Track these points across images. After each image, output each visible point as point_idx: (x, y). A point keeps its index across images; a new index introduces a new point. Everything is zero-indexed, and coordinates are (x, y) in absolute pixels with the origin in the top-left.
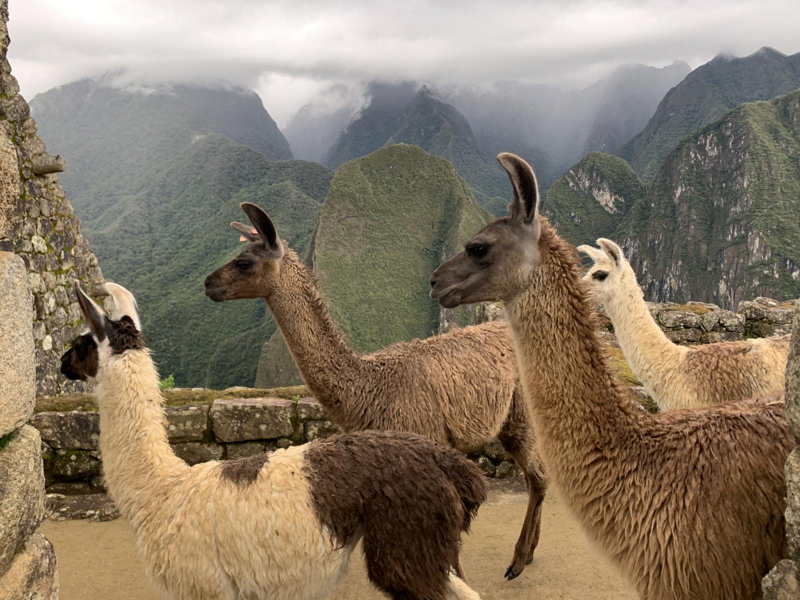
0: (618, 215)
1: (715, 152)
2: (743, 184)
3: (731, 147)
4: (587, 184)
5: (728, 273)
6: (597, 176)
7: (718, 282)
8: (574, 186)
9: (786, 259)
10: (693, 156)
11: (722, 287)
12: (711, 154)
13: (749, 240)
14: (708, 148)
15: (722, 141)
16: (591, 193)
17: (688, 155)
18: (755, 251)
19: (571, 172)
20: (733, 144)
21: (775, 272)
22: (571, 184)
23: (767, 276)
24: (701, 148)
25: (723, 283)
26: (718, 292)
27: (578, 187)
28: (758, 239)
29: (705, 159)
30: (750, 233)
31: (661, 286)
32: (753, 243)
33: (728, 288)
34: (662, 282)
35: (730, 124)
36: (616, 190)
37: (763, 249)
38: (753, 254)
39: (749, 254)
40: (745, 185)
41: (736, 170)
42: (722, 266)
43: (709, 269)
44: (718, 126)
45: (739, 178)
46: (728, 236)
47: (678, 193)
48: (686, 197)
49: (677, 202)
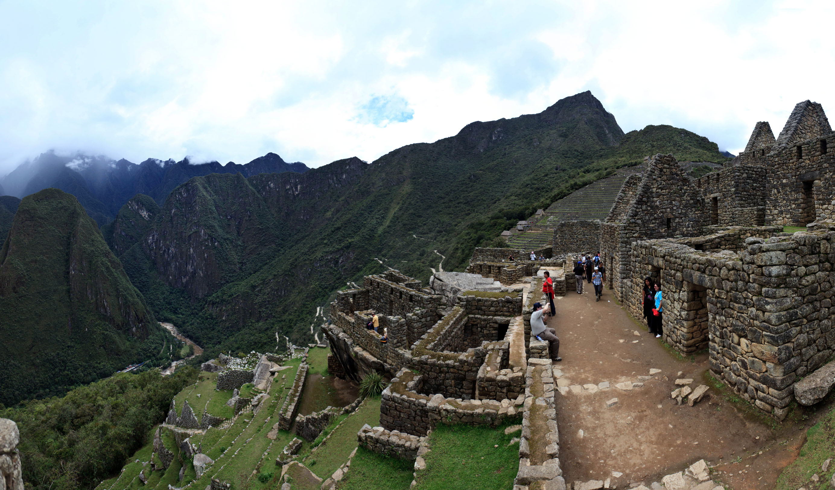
0: (149, 221)
1: (185, 195)
2: (196, 208)
3: (191, 194)
4: (136, 207)
5: (193, 245)
6: (139, 202)
7: (190, 248)
9: (213, 238)
10: (178, 197)
11: (191, 250)
12: (184, 196)
15: (188, 191)
16: (138, 211)
17: (176, 196)
19: (130, 202)
20: (192, 192)
21: (209, 243)
22: (130, 207)
23: (207, 245)
24: (180, 194)
26: (190, 252)
27: (133, 208)
28: (203, 230)
29: (182, 198)
30: (200, 228)
31: (168, 251)
32: (201, 232)
33: (194, 251)
34: (169, 249)
35: (190, 185)
36: (149, 210)
37: (205, 234)
39: (200, 236)
41: (194, 202)
42: (191, 242)
43: (186, 243)
44: (186, 185)
45: (195, 206)
46: (192, 229)
47: (173, 211)
48: (176, 213)
49: (173, 215)
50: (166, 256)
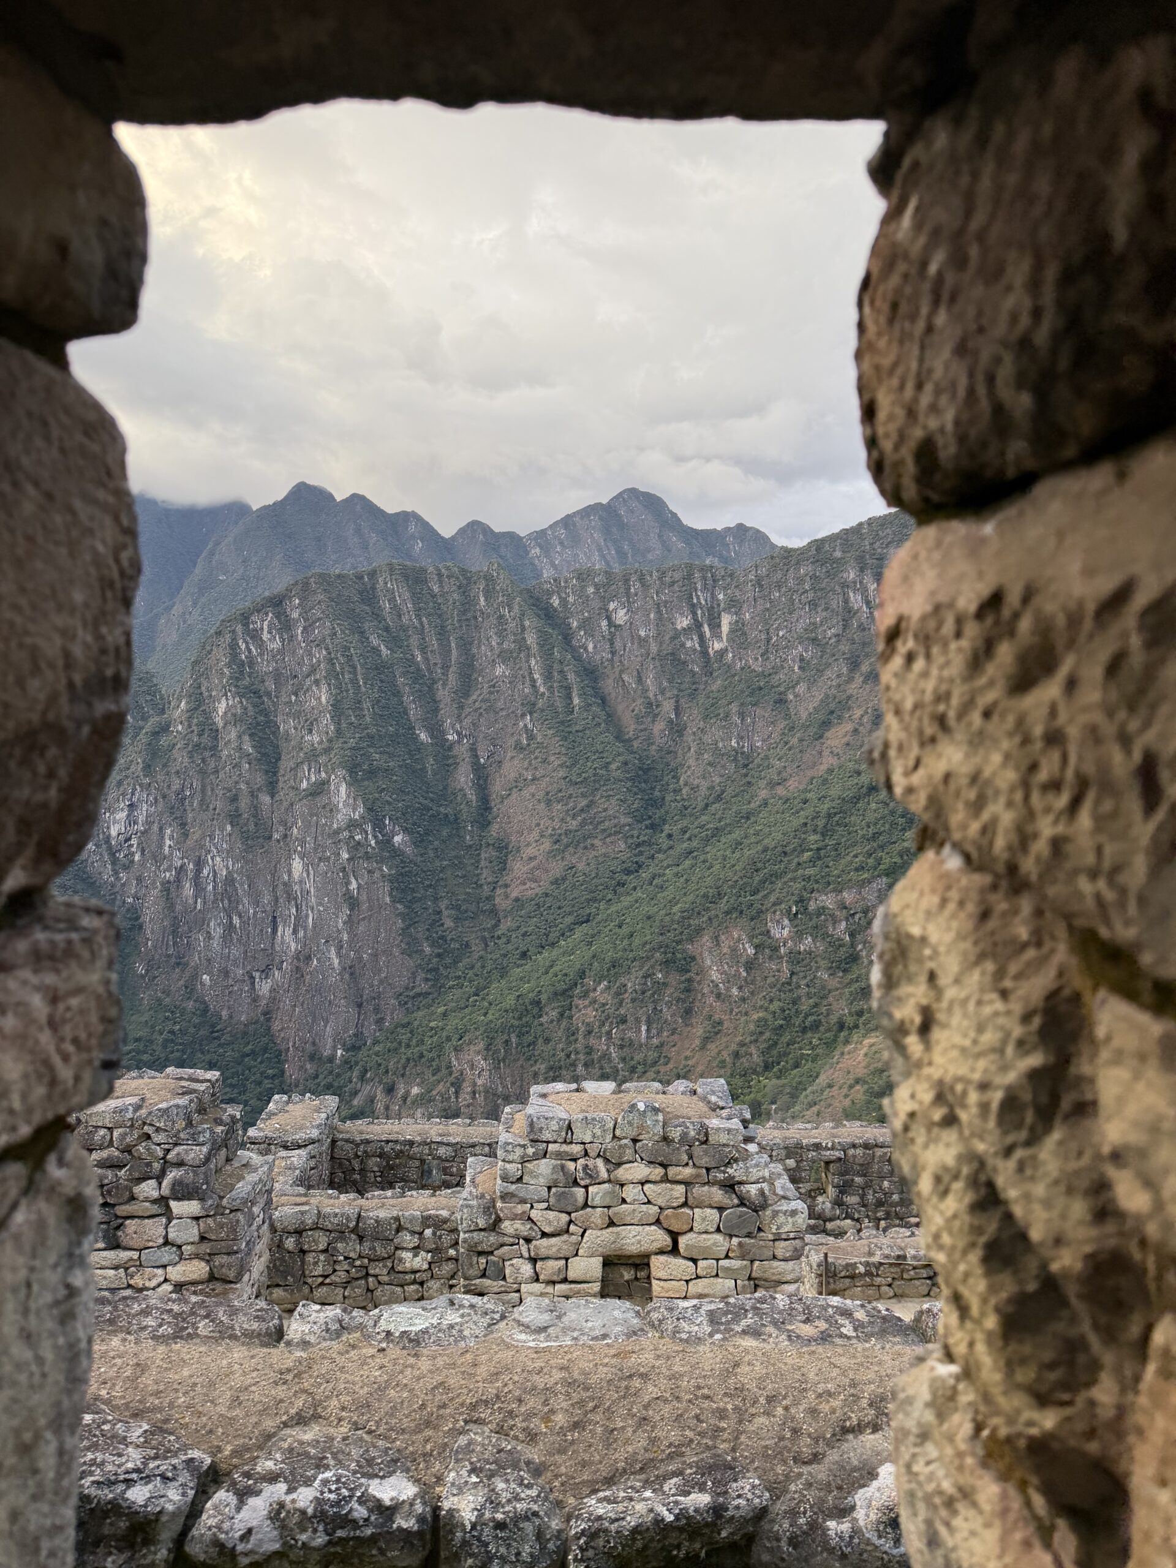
1: (276, 645)
2: (319, 698)
3: (300, 638)
5: (303, 843)
7: (290, 858)
9: (384, 816)
10: (243, 647)
11: (297, 865)
12: (271, 646)
13: (332, 788)
14: (265, 636)
15: (285, 626)
17: (233, 646)
18: (341, 805)
20: (302, 632)
21: (370, 836)
23: (359, 843)
24: (256, 636)
25: (297, 860)
26: (290, 873)
28: (344, 785)
29: (261, 655)
30: (333, 777)
31: (199, 871)
32: (337, 793)
33: (306, 867)
34: (199, 864)
35: (297, 601)
37: (351, 801)
38: (338, 811)
39: (333, 810)
40: (323, 699)
41: (308, 675)
42: (295, 831)
43: (276, 836)
44: (277, 603)
45: (314, 688)
46: (301, 781)
47: (222, 707)
48: (234, 715)
49: (221, 724)
50: (188, 890)
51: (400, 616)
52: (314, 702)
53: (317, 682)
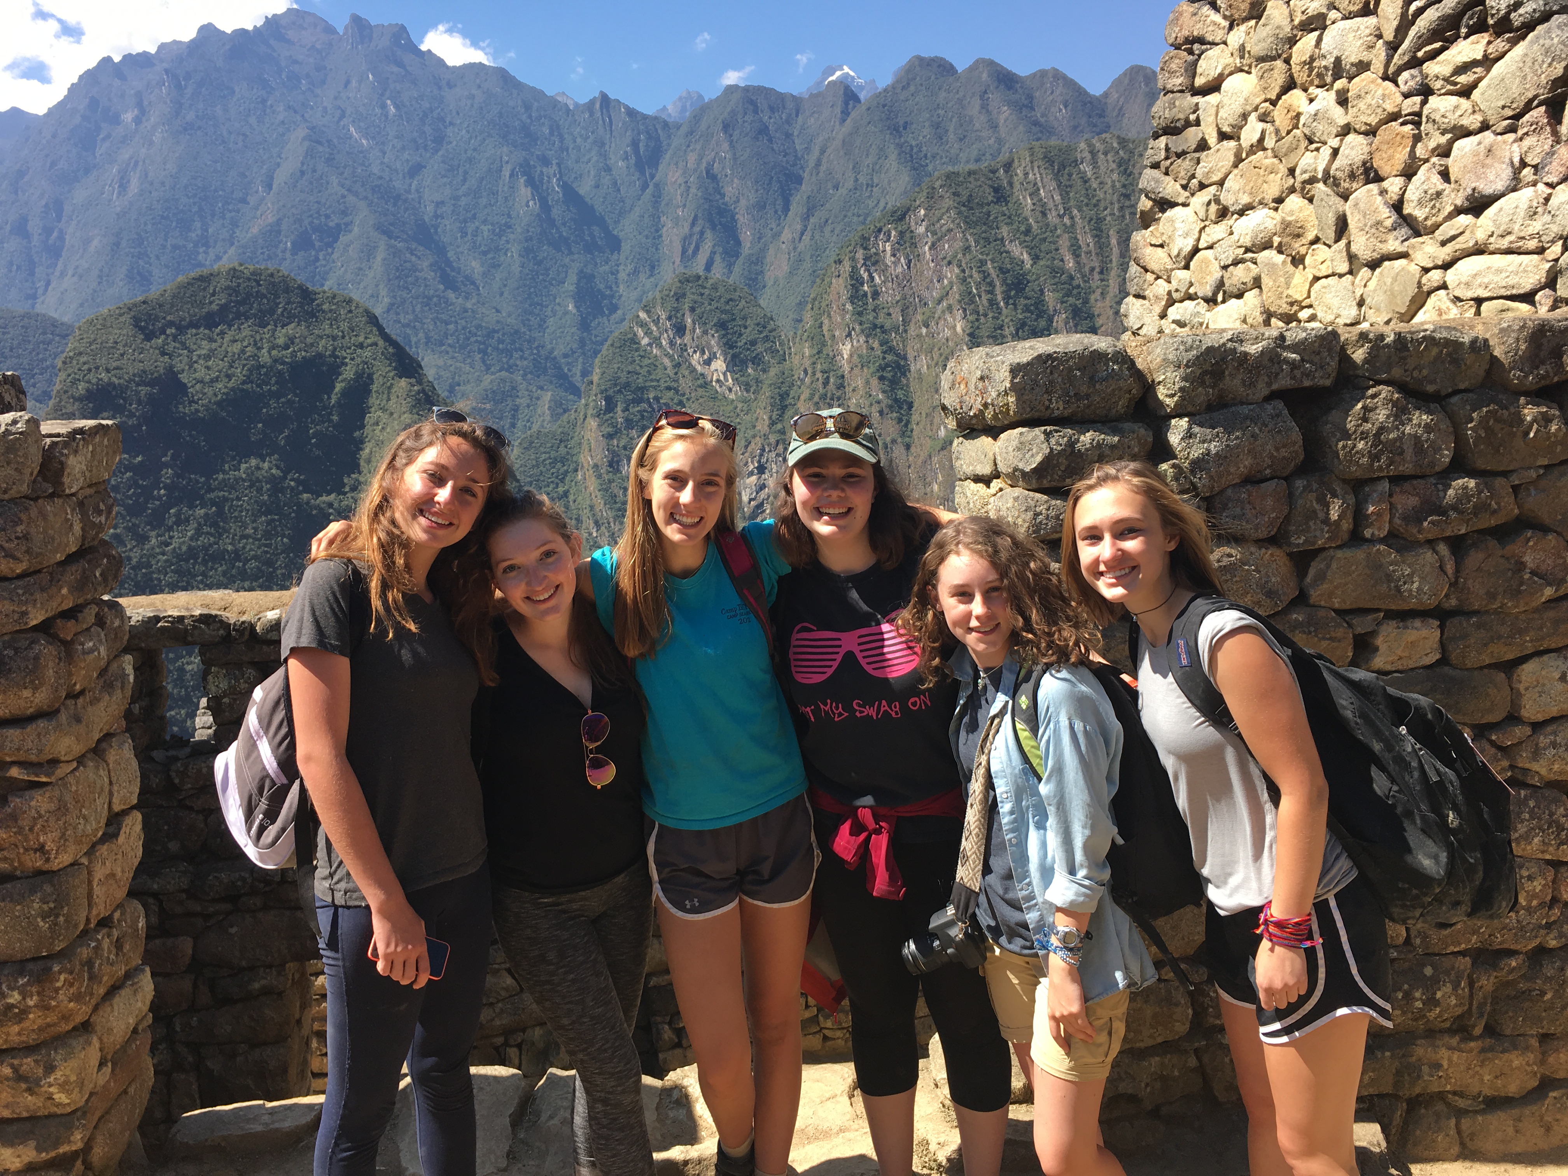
0: (744, 400)
1: (903, 268)
2: (954, 327)
3: (928, 256)
4: (676, 338)
6: (694, 323)
8: (650, 345)
10: (865, 276)
12: (896, 270)
14: (889, 260)
15: (911, 244)
16: (686, 359)
19: (643, 315)
20: (930, 249)
22: (645, 341)
24: (878, 261)
27: (660, 346)
35: (922, 212)
40: (959, 329)
41: (939, 302)
42: (936, 487)
44: (900, 216)
45: (947, 316)
46: (939, 428)
47: (846, 349)
48: (860, 356)
49: (846, 368)
51: (1044, 214)
52: (947, 333)
53: (950, 308)
